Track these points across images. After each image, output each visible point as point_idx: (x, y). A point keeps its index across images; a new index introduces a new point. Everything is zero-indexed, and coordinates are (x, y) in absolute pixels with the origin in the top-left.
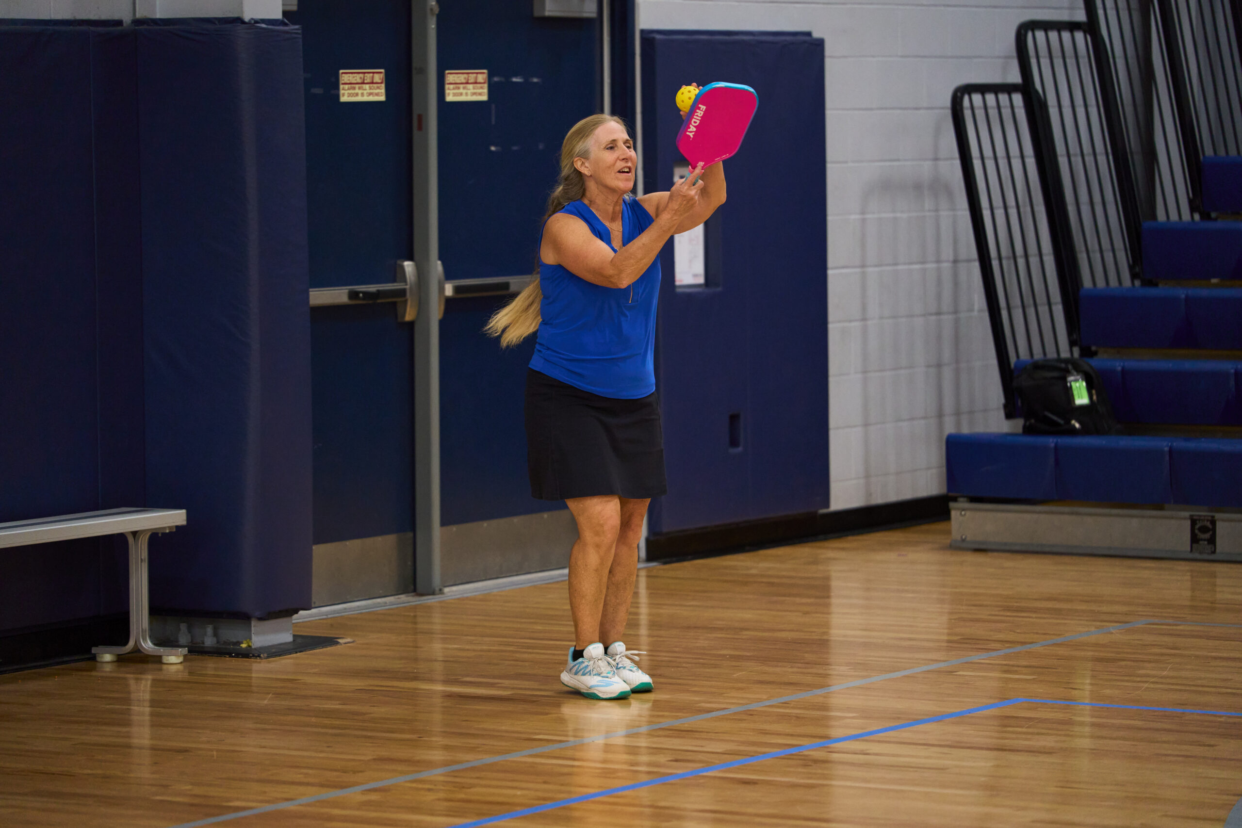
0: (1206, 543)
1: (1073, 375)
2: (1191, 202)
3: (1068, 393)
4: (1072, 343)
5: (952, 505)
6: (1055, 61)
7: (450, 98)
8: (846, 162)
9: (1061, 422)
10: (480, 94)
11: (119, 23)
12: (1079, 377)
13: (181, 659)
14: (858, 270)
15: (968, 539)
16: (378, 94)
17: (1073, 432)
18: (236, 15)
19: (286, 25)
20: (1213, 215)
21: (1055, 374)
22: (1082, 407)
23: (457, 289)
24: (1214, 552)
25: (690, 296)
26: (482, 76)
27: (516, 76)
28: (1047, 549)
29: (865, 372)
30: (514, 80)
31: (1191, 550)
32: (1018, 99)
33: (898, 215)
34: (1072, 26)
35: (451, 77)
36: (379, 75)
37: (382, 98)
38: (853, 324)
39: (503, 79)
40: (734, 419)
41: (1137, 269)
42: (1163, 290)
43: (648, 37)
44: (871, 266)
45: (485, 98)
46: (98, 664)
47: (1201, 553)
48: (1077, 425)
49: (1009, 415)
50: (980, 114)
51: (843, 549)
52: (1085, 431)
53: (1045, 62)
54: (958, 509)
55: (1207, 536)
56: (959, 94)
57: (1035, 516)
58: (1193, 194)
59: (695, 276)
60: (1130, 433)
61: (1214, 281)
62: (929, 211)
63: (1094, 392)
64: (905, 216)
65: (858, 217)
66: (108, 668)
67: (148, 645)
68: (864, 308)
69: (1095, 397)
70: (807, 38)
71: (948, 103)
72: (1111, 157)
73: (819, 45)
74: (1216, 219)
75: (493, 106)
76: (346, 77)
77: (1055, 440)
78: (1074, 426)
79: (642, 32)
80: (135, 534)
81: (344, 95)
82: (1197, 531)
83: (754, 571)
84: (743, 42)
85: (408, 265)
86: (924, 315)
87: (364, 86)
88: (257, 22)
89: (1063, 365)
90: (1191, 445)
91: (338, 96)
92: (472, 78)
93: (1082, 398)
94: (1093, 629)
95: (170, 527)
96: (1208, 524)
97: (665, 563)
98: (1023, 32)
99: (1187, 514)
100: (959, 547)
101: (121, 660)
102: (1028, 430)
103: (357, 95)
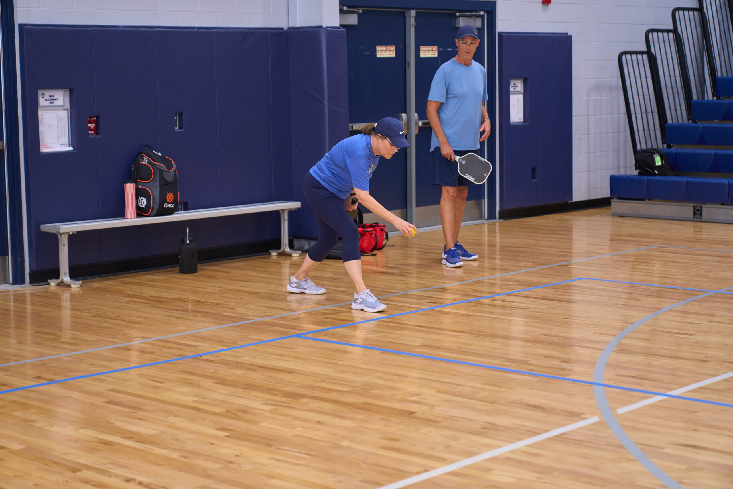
0: (699, 215)
1: (655, 154)
2: (713, 93)
3: (653, 161)
4: (663, 143)
5: (612, 200)
6: (666, 44)
7: (422, 55)
8: (582, 79)
9: (651, 171)
10: (434, 55)
11: (282, 29)
12: (657, 155)
13: (298, 255)
14: (586, 117)
15: (617, 212)
16: (393, 54)
17: (655, 175)
18: (320, 25)
19: (340, 28)
20: (721, 98)
21: (649, 154)
22: (659, 166)
23: (423, 124)
24: (701, 218)
25: (516, 127)
26: (435, 48)
27: (449, 48)
28: (644, 216)
29: (588, 153)
30: (448, 49)
31: (694, 218)
32: (645, 57)
33: (603, 98)
34: (668, 31)
35: (422, 48)
36: (393, 48)
37: (394, 56)
38: (584, 136)
39: (443, 49)
40: (534, 169)
41: (690, 117)
42: (700, 124)
43: (500, 34)
44: (591, 115)
45: (436, 56)
46: (271, 256)
47: (697, 219)
48: (657, 172)
49: (636, 169)
50: (630, 63)
51: (573, 215)
52: (660, 174)
53: (657, 44)
54: (614, 202)
55: (699, 213)
56: (621, 55)
57: (640, 205)
58: (713, 90)
59: (519, 119)
60: (677, 175)
61: (716, 121)
62: (615, 96)
63: (663, 160)
64: (605, 98)
65: (586, 98)
66: (274, 258)
67: (288, 250)
68: (588, 130)
69: (663, 163)
70: (565, 35)
71: (617, 58)
72: (681, 78)
73: (570, 37)
74: (722, 99)
75: (440, 59)
76: (379, 48)
77: (647, 178)
78: (656, 173)
79: (499, 33)
80: (283, 210)
81: (378, 55)
82: (696, 211)
83: (534, 224)
84: (538, 36)
85: (404, 115)
86: (613, 133)
87: (386, 51)
88: (328, 27)
89: (652, 151)
90: (694, 180)
91: (376, 55)
92: (431, 49)
93: (659, 163)
94: (636, 249)
95: (294, 208)
96: (700, 208)
97: (505, 220)
98: (648, 33)
99: (692, 205)
100: (614, 215)
101: (280, 255)
102: (640, 174)
103: (384, 54)
